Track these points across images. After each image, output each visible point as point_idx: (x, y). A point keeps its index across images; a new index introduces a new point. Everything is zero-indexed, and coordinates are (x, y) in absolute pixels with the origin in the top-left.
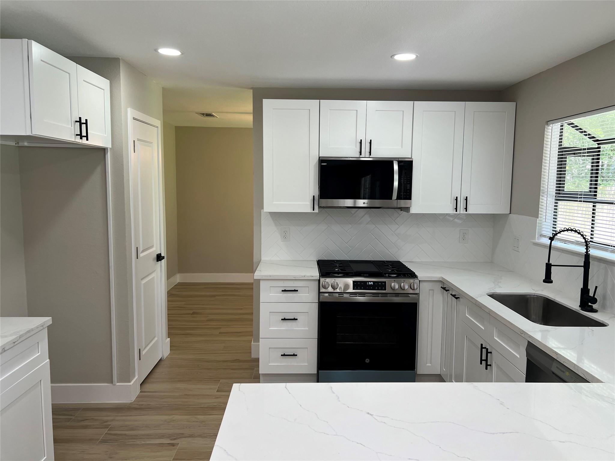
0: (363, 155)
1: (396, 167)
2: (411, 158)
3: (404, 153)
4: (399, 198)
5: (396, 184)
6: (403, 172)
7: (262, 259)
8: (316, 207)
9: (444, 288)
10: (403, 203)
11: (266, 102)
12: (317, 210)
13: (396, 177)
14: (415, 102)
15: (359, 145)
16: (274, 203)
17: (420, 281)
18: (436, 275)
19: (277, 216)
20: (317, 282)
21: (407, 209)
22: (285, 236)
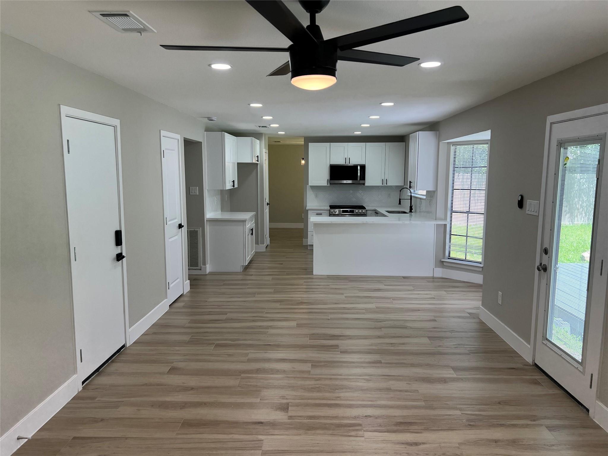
0: (347, 164)
1: (359, 168)
2: (365, 164)
3: (363, 163)
4: (360, 179)
5: (359, 174)
6: (362, 170)
7: (307, 205)
8: (329, 183)
9: (376, 213)
10: (362, 182)
11: (310, 144)
12: (329, 185)
13: (359, 172)
14: (367, 143)
15: (345, 159)
16: (313, 182)
17: (367, 210)
18: (373, 208)
19: (313, 187)
20: (329, 211)
21: (364, 184)
22: (316, 196)
